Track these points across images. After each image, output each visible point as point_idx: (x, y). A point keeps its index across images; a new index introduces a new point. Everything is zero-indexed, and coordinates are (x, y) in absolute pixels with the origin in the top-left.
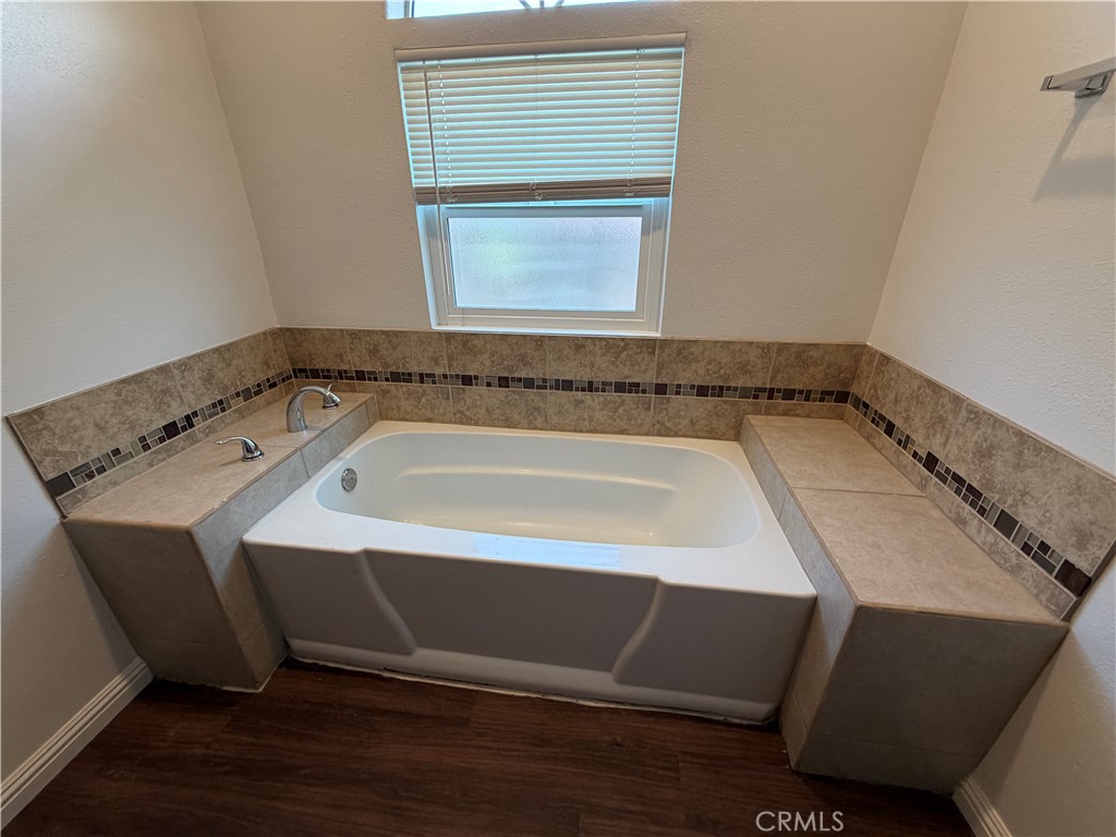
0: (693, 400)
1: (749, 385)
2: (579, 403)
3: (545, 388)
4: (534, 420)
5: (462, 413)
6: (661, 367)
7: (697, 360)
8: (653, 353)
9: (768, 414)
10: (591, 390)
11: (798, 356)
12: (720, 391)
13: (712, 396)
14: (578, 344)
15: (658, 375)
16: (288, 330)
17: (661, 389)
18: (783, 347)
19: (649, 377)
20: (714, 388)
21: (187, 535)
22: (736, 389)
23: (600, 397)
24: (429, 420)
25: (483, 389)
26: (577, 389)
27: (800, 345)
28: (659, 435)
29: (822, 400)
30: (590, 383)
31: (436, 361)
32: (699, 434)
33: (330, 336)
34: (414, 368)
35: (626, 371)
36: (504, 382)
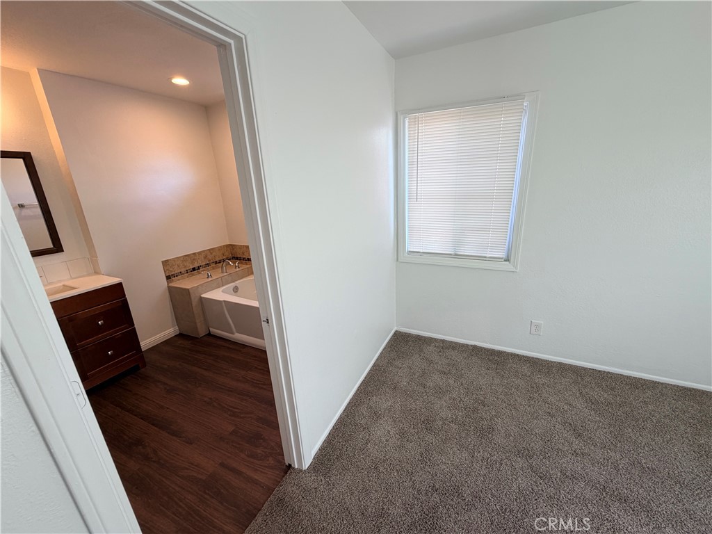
16: (231, 245)
21: (188, 290)
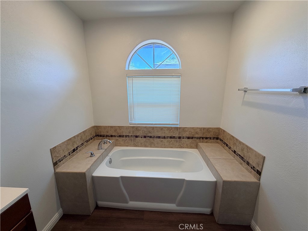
0: (187, 140)
1: (198, 136)
2: (162, 141)
3: (154, 138)
4: (151, 145)
5: (135, 144)
6: (179, 133)
7: (187, 131)
8: (178, 130)
9: (203, 143)
10: (164, 138)
11: (207, 130)
12: (192, 138)
13: (191, 139)
14: (162, 129)
15: (179, 135)
16: (96, 126)
17: (180, 138)
18: (204, 129)
19: (177, 135)
20: (191, 137)
21: (84, 174)
22: (195, 137)
23: (166, 140)
24: (127, 146)
25: (140, 138)
26: (161, 138)
27: (207, 128)
28: (180, 148)
29: (213, 139)
30: (164, 137)
31: (130, 132)
32: (188, 147)
33: (105, 127)
34: (124, 134)
35: (172, 134)
36: (145, 137)
